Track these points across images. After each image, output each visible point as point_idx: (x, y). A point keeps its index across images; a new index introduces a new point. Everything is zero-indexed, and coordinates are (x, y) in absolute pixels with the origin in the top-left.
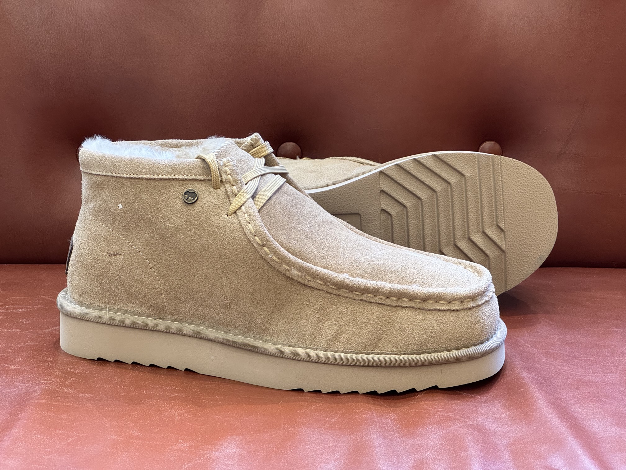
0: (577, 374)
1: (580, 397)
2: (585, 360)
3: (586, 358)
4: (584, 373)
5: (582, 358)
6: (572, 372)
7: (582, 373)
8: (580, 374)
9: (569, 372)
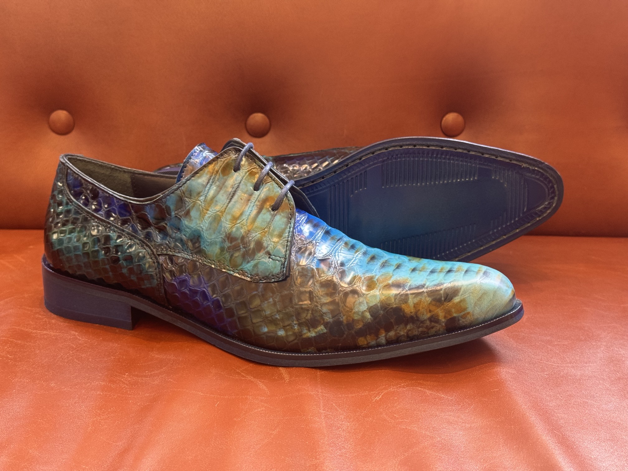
0: (553, 365)
1: (561, 397)
2: (558, 345)
3: (559, 343)
4: (560, 364)
5: (556, 343)
6: (548, 363)
7: (558, 364)
8: (556, 365)
9: (545, 362)
